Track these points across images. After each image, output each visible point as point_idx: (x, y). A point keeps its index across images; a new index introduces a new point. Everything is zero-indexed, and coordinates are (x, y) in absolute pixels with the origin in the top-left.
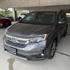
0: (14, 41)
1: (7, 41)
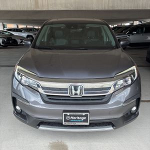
0: (76, 94)
1: (47, 99)
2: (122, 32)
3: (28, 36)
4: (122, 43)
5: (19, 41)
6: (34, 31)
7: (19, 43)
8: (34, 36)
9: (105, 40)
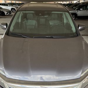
2: (72, 8)
3: (12, 9)
4: (80, 28)
5: (6, 13)
6: (16, 5)
7: (5, 14)
8: (16, 9)
9: (65, 22)
